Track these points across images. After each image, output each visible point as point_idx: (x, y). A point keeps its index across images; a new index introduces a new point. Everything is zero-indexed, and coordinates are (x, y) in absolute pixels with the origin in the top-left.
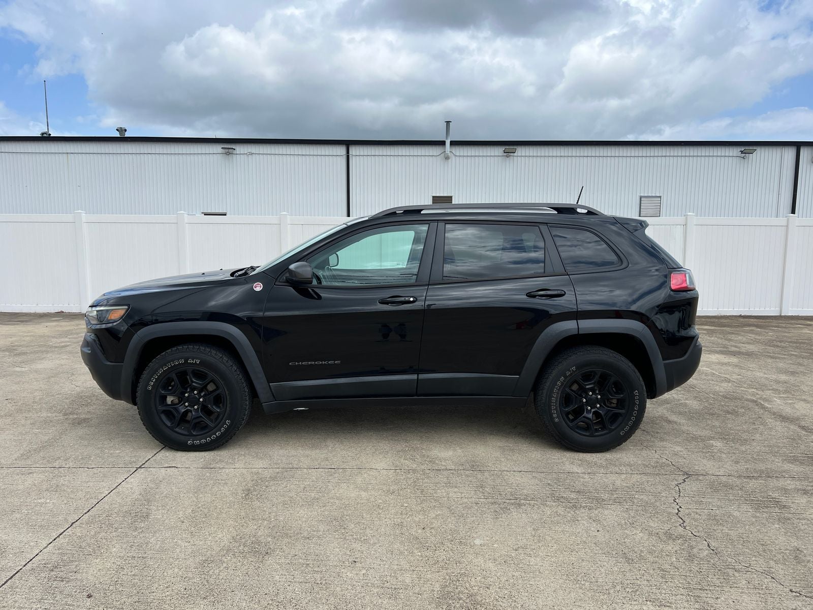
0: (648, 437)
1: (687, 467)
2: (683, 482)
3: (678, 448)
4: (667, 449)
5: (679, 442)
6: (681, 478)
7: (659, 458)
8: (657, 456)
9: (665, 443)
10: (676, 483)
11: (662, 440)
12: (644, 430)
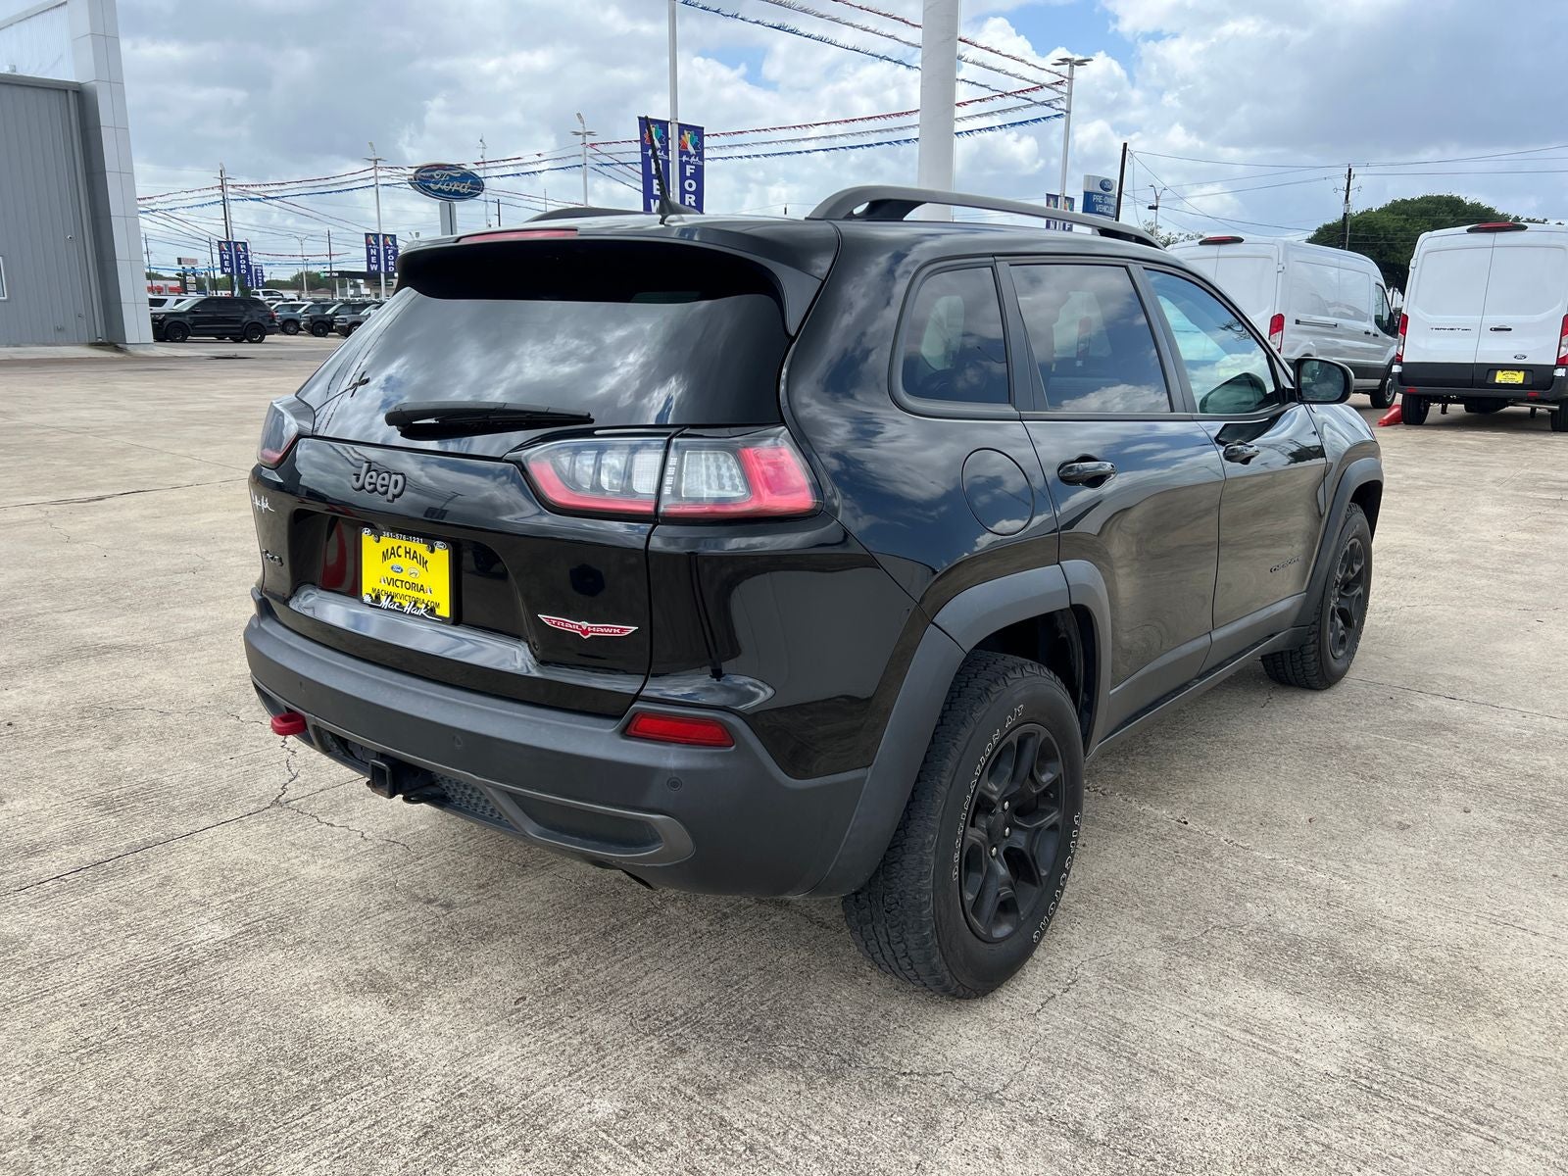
0: (403, 879)
1: (285, 823)
2: (286, 784)
3: (314, 871)
4: (341, 856)
5: (318, 895)
6: (290, 794)
7: (350, 823)
8: (355, 825)
9: (353, 875)
10: (298, 780)
11: (364, 884)
12: (430, 902)
